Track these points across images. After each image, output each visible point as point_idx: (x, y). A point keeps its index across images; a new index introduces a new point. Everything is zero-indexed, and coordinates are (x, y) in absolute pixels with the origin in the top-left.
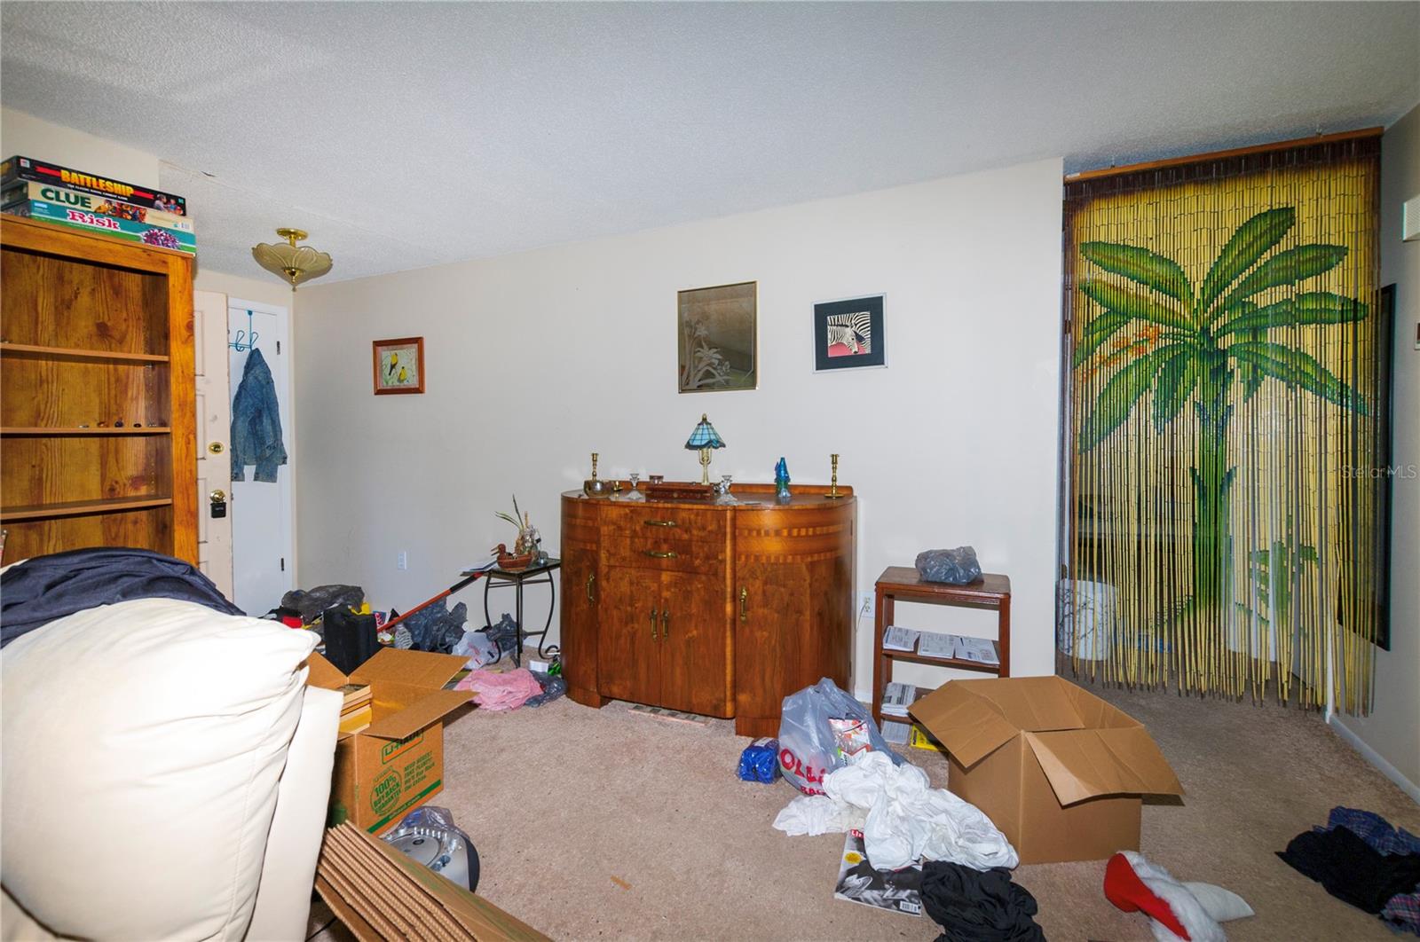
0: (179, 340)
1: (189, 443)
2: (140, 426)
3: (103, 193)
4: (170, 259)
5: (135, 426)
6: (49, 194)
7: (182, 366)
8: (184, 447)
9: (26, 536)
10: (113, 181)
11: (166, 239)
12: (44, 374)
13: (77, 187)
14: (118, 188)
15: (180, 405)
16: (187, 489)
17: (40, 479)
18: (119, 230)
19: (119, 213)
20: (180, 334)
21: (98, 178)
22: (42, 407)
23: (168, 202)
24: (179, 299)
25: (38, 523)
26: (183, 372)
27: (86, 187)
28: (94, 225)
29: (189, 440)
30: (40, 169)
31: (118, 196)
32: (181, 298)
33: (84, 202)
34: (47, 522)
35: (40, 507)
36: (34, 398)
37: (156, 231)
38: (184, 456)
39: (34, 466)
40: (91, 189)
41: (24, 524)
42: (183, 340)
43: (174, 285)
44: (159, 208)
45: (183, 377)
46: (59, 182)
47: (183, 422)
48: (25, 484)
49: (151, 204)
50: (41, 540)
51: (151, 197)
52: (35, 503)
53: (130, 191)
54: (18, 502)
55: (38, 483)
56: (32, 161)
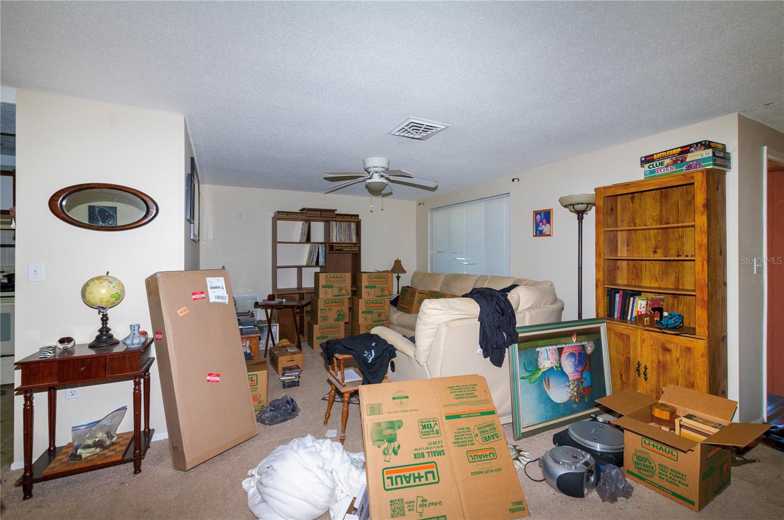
0: (699, 213)
1: (704, 265)
2: (688, 256)
3: (667, 157)
4: (695, 175)
5: (686, 256)
6: (651, 167)
7: (700, 226)
8: (701, 267)
9: (673, 300)
10: (672, 150)
11: (696, 165)
12: (681, 235)
13: (659, 159)
14: (674, 151)
15: (699, 246)
16: (702, 289)
17: (679, 278)
18: (675, 170)
19: (675, 162)
20: (699, 210)
21: (666, 151)
22: (680, 248)
23: (697, 146)
24: (699, 193)
25: (677, 296)
26: (701, 229)
27: (662, 157)
28: (665, 172)
29: (704, 263)
30: (647, 159)
31: (673, 155)
32: (700, 192)
33: (662, 164)
34: (680, 296)
35: (678, 290)
36: (677, 245)
37: (691, 163)
38: (701, 272)
39: (676, 272)
40: (663, 158)
41: (672, 296)
42: (701, 213)
43: (697, 187)
44: (692, 152)
45: (701, 231)
46: (653, 160)
47: (700, 255)
48: (673, 279)
49: (688, 152)
50: (678, 304)
51: (688, 148)
52: (677, 288)
53: (679, 150)
54: (671, 287)
55: (678, 279)
56: (644, 157)
